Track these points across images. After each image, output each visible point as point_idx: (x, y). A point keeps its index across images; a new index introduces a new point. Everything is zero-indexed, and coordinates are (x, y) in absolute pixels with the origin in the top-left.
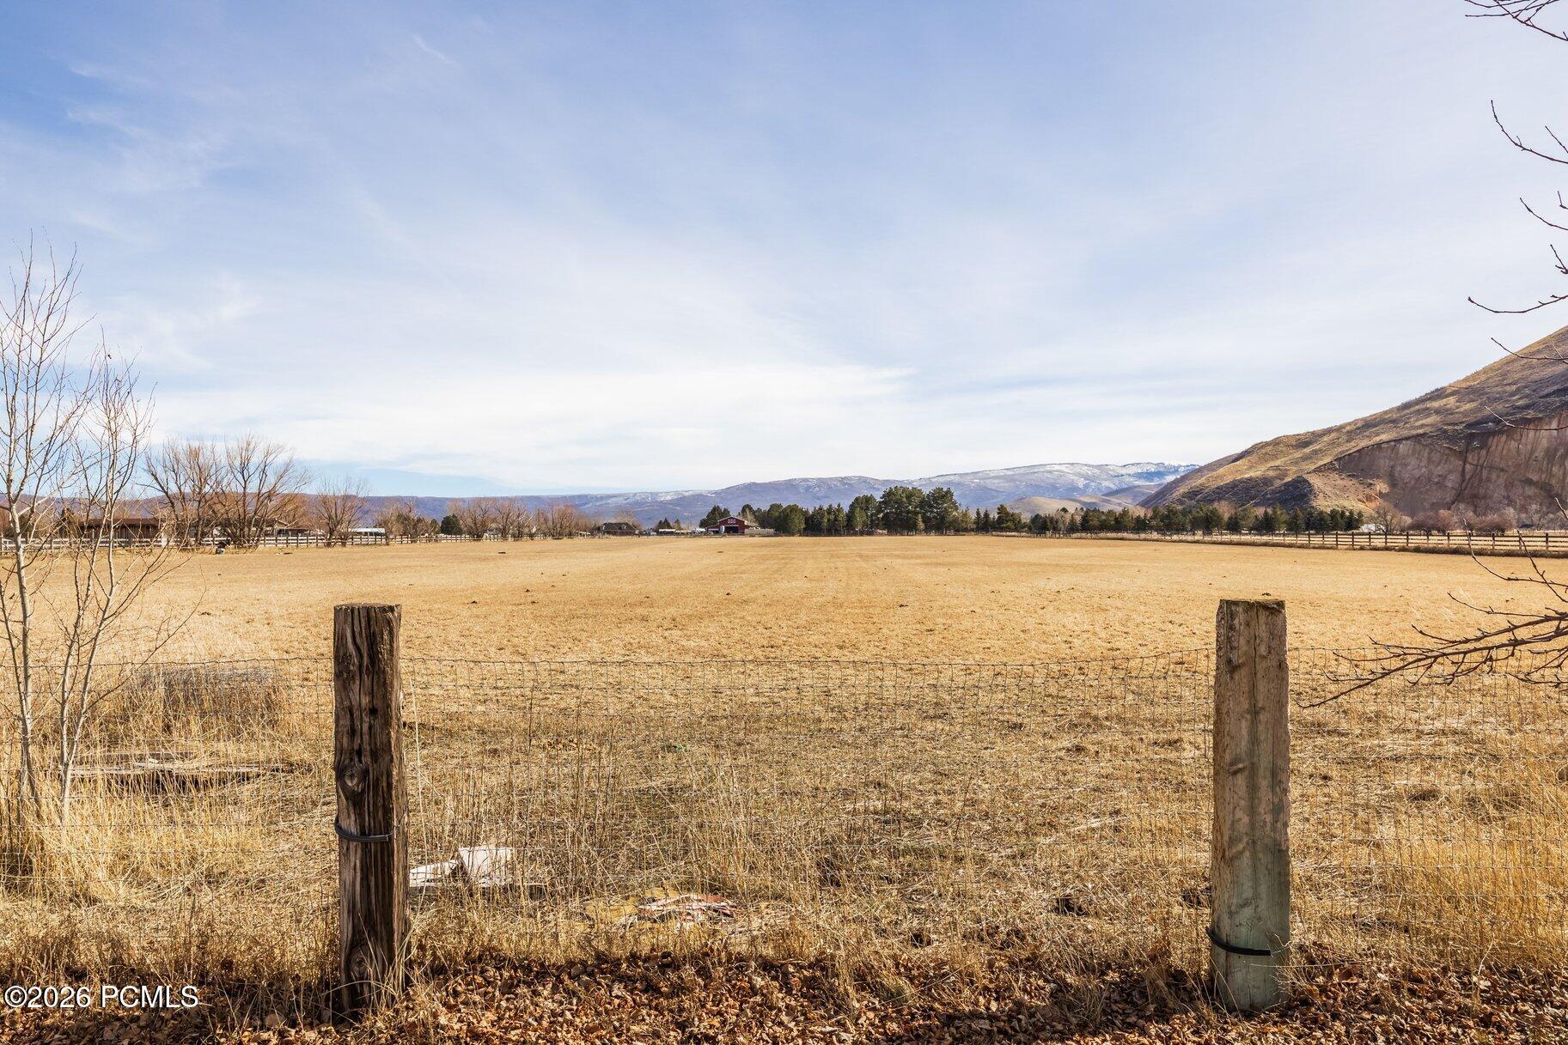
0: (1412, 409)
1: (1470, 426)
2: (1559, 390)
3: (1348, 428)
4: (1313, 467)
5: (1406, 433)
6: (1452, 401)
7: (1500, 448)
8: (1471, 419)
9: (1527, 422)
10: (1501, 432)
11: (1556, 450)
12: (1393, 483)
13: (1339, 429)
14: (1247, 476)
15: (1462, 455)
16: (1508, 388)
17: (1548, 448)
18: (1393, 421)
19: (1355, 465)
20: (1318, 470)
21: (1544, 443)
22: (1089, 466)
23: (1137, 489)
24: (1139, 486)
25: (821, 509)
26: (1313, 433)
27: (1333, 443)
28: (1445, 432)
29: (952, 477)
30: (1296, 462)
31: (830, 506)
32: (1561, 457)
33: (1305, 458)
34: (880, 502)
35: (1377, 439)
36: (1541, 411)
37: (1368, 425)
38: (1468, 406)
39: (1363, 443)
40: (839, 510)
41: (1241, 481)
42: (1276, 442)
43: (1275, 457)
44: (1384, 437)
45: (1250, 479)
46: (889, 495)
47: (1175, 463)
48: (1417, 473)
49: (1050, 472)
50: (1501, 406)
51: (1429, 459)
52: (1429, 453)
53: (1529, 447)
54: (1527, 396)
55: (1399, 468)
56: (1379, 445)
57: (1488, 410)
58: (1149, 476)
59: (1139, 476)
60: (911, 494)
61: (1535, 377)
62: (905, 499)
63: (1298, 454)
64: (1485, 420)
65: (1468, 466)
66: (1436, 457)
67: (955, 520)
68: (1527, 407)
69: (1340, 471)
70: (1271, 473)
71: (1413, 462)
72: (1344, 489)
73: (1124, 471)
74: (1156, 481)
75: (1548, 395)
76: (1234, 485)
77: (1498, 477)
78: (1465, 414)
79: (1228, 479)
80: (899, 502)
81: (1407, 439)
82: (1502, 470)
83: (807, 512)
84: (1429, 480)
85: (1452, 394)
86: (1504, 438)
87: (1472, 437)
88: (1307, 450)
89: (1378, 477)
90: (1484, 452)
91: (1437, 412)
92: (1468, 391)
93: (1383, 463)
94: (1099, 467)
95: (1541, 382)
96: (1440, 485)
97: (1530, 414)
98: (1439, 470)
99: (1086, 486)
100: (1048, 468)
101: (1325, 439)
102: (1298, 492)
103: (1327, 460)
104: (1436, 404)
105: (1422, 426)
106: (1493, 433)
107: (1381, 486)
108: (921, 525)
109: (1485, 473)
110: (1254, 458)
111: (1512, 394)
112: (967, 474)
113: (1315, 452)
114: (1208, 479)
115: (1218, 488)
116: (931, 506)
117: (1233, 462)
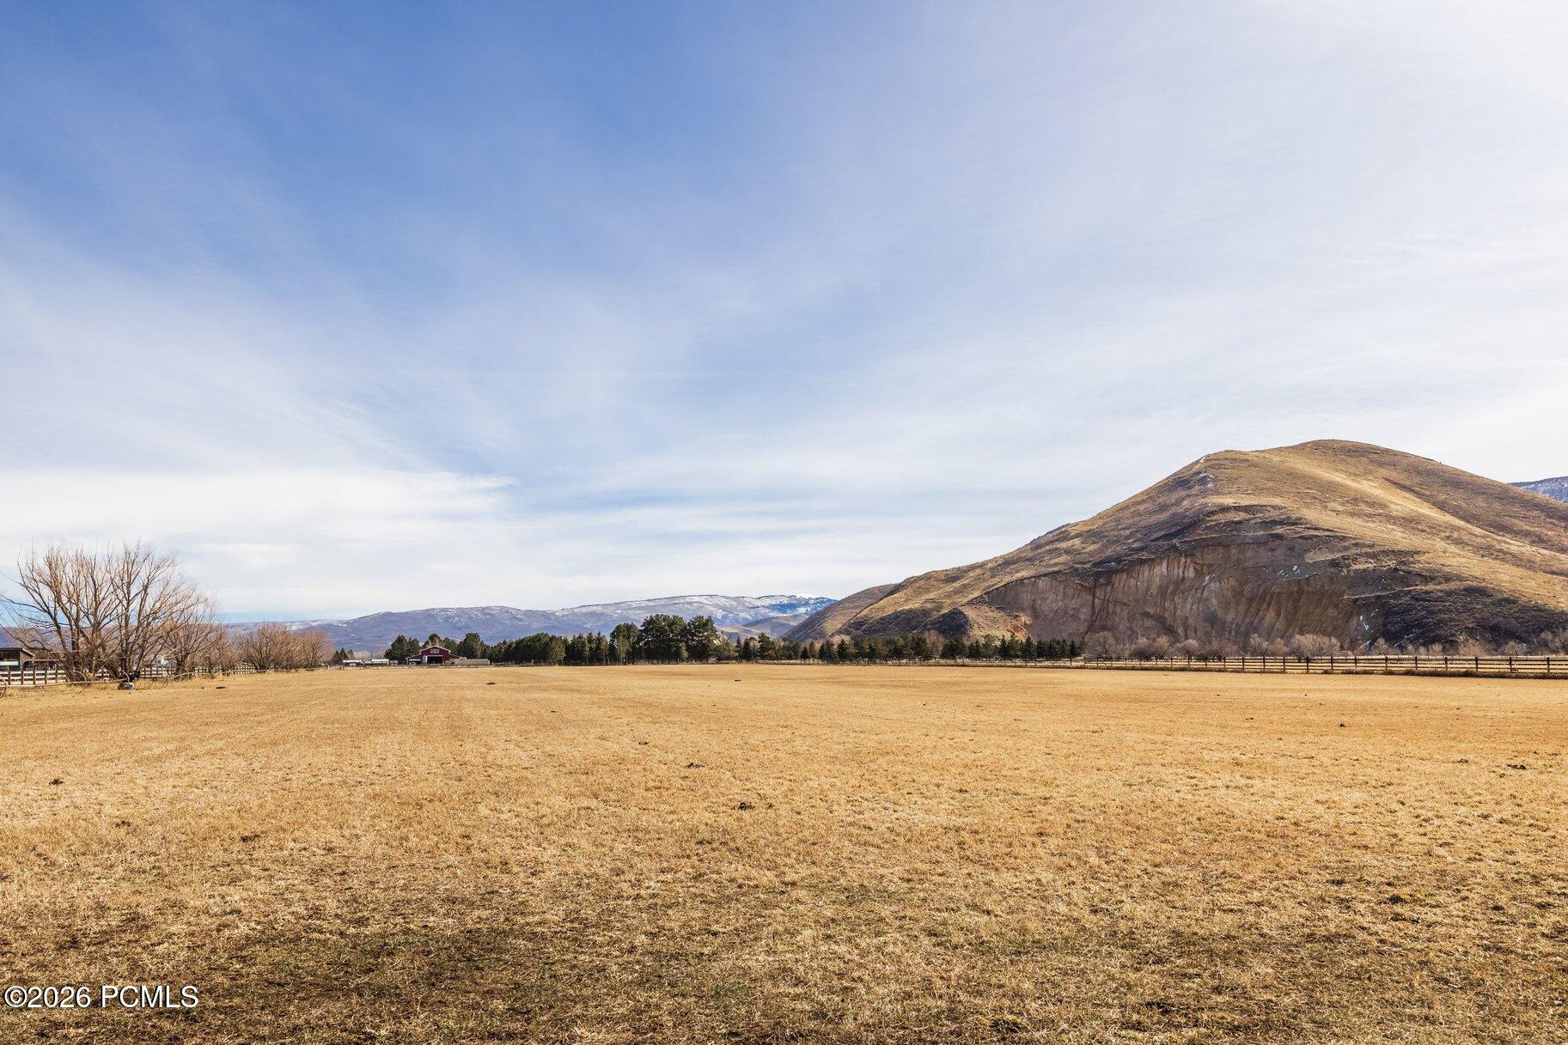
0: (1044, 549)
1: (1095, 565)
2: (1165, 535)
3: (990, 565)
4: (965, 600)
5: (1043, 570)
6: (1077, 542)
7: (1122, 585)
8: (1097, 558)
9: (1142, 562)
10: (1122, 571)
11: (1167, 589)
12: (1036, 615)
13: (982, 565)
14: (906, 608)
15: (1091, 590)
16: (1122, 532)
17: (1160, 585)
18: (1030, 560)
19: (1002, 600)
20: (970, 603)
21: (1157, 580)
22: (727, 598)
23: (774, 620)
24: (773, 618)
25: (580, 637)
26: (959, 569)
27: (979, 579)
28: (1076, 570)
30: (949, 596)
31: (590, 634)
32: (1171, 593)
33: (956, 592)
34: (641, 631)
35: (1019, 575)
36: (1154, 553)
37: (1008, 562)
38: (1092, 548)
39: (1007, 579)
40: (599, 640)
41: (902, 612)
42: (927, 577)
43: (928, 590)
44: (1024, 574)
45: (910, 611)
46: (650, 624)
47: (806, 596)
48: (1055, 607)
49: (690, 603)
50: (1120, 548)
51: (1065, 594)
52: (1064, 589)
53: (1145, 584)
54: (1140, 540)
55: (1039, 602)
56: (1021, 580)
57: (1109, 552)
58: (782, 608)
59: (773, 607)
60: (673, 623)
61: (1144, 523)
62: (666, 628)
63: (950, 588)
64: (1108, 560)
65: (1096, 600)
66: (1070, 592)
67: (717, 649)
68: (1141, 549)
69: (990, 604)
70: (929, 606)
71: (1051, 596)
72: (994, 621)
73: (758, 603)
74: (788, 614)
75: (1157, 540)
76: (896, 616)
77: (1122, 610)
78: (1091, 554)
79: (890, 611)
80: (661, 630)
81: (1045, 575)
82: (1125, 604)
83: (565, 641)
84: (1066, 612)
85: (1077, 536)
86: (1124, 576)
87: (1098, 575)
88: (957, 584)
89: (1023, 610)
90: (1109, 588)
91: (1067, 552)
92: (1091, 533)
93: (1026, 598)
94: (736, 599)
95: (1150, 528)
96: (1075, 617)
97: (1145, 555)
98: (1074, 604)
99: (724, 617)
100: (688, 600)
101: (971, 574)
102: (954, 624)
103: (977, 594)
104: (1064, 545)
105: (1056, 564)
106: (1116, 572)
107: (1025, 619)
108: (685, 654)
109: (1111, 606)
110: (909, 591)
111: (1127, 538)
112: (609, 604)
113: (964, 586)
114: (871, 611)
115: (882, 619)
116: (693, 635)
117: (889, 595)
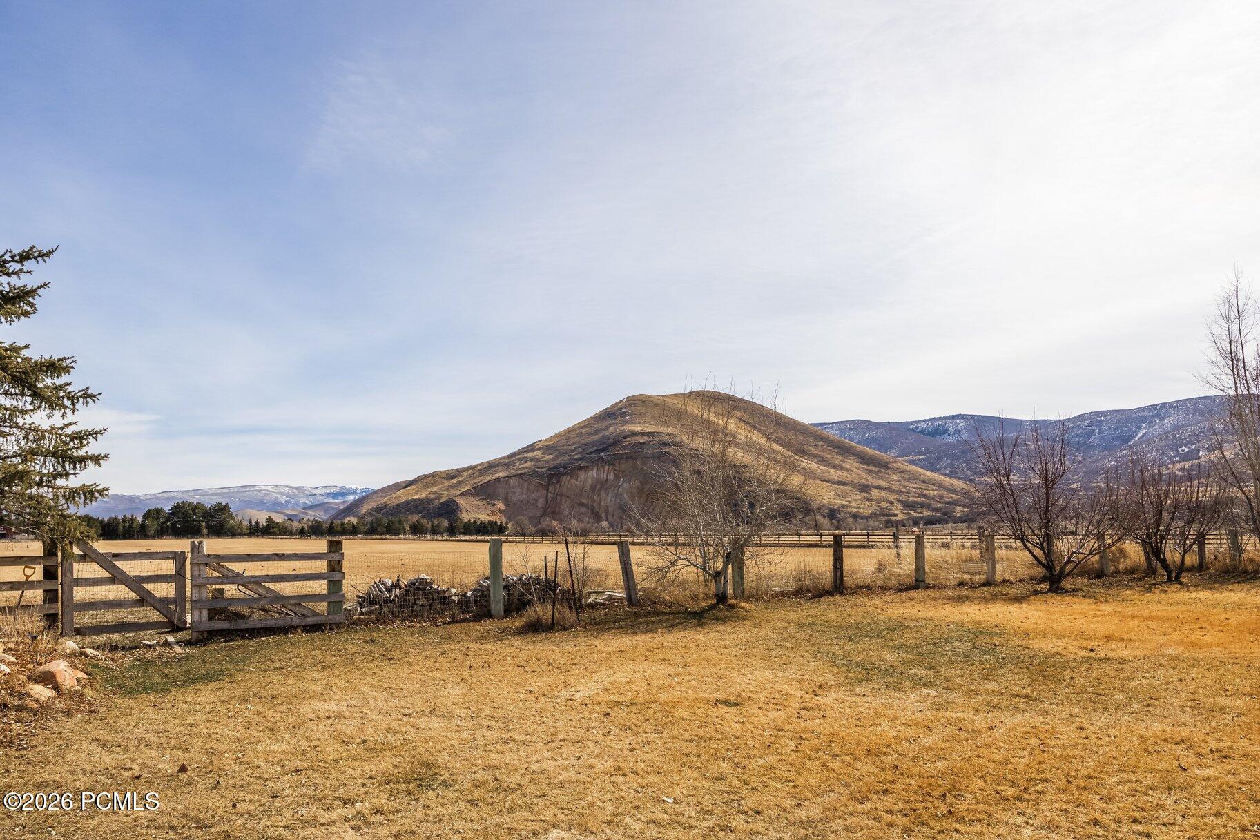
0: (517, 457)
1: (550, 469)
2: (597, 450)
3: (479, 468)
4: (459, 492)
5: (514, 472)
6: (539, 453)
7: (566, 484)
8: (551, 465)
9: (581, 468)
10: (566, 474)
11: (596, 486)
12: (507, 503)
13: (473, 468)
14: (415, 497)
15: (546, 487)
16: (569, 447)
17: (592, 484)
18: (506, 464)
19: (485, 492)
20: (462, 494)
21: (590, 481)
22: (290, 487)
23: (327, 505)
24: (328, 503)
25: (116, 518)
26: (457, 470)
27: (469, 477)
28: (537, 472)
29: (176, 494)
30: (447, 489)
31: (124, 516)
32: (598, 490)
33: (454, 486)
34: (169, 514)
35: (497, 475)
36: (588, 462)
37: (491, 466)
38: (548, 457)
39: (489, 478)
40: (133, 520)
41: (412, 500)
42: (433, 475)
43: (433, 485)
44: (501, 474)
45: (418, 499)
46: (177, 509)
47: (354, 487)
48: (521, 498)
49: (259, 491)
50: (566, 458)
51: (528, 489)
52: (528, 485)
53: (582, 483)
54: (579, 453)
55: (510, 494)
56: (499, 479)
57: (559, 461)
58: (335, 495)
59: (328, 495)
60: (195, 508)
61: (584, 441)
62: (190, 511)
63: (448, 484)
64: (558, 466)
65: (549, 494)
66: (532, 488)
67: (232, 527)
68: (580, 459)
69: (475, 495)
70: (432, 496)
71: (519, 490)
72: (478, 507)
73: (316, 492)
74: (340, 500)
75: (591, 453)
76: (407, 503)
77: (566, 500)
78: (547, 462)
79: (403, 499)
80: (186, 513)
81: (515, 476)
82: (568, 497)
83: (102, 521)
84: (528, 502)
85: (539, 449)
86: (568, 478)
87: (551, 476)
88: (454, 481)
89: (498, 500)
90: (558, 486)
91: (532, 460)
92: (549, 447)
93: (502, 491)
94: (297, 488)
95: (587, 445)
96: (534, 505)
97: (583, 463)
98: (534, 496)
99: (287, 502)
100: (257, 488)
101: (465, 474)
102: (449, 509)
103: (467, 488)
104: (530, 455)
105: (523, 468)
106: (564, 474)
107: (501, 506)
108: (205, 531)
109: (559, 498)
110: (419, 485)
111: (572, 451)
113: (459, 482)
114: (389, 499)
115: (396, 505)
116: (212, 517)
117: (405, 487)
